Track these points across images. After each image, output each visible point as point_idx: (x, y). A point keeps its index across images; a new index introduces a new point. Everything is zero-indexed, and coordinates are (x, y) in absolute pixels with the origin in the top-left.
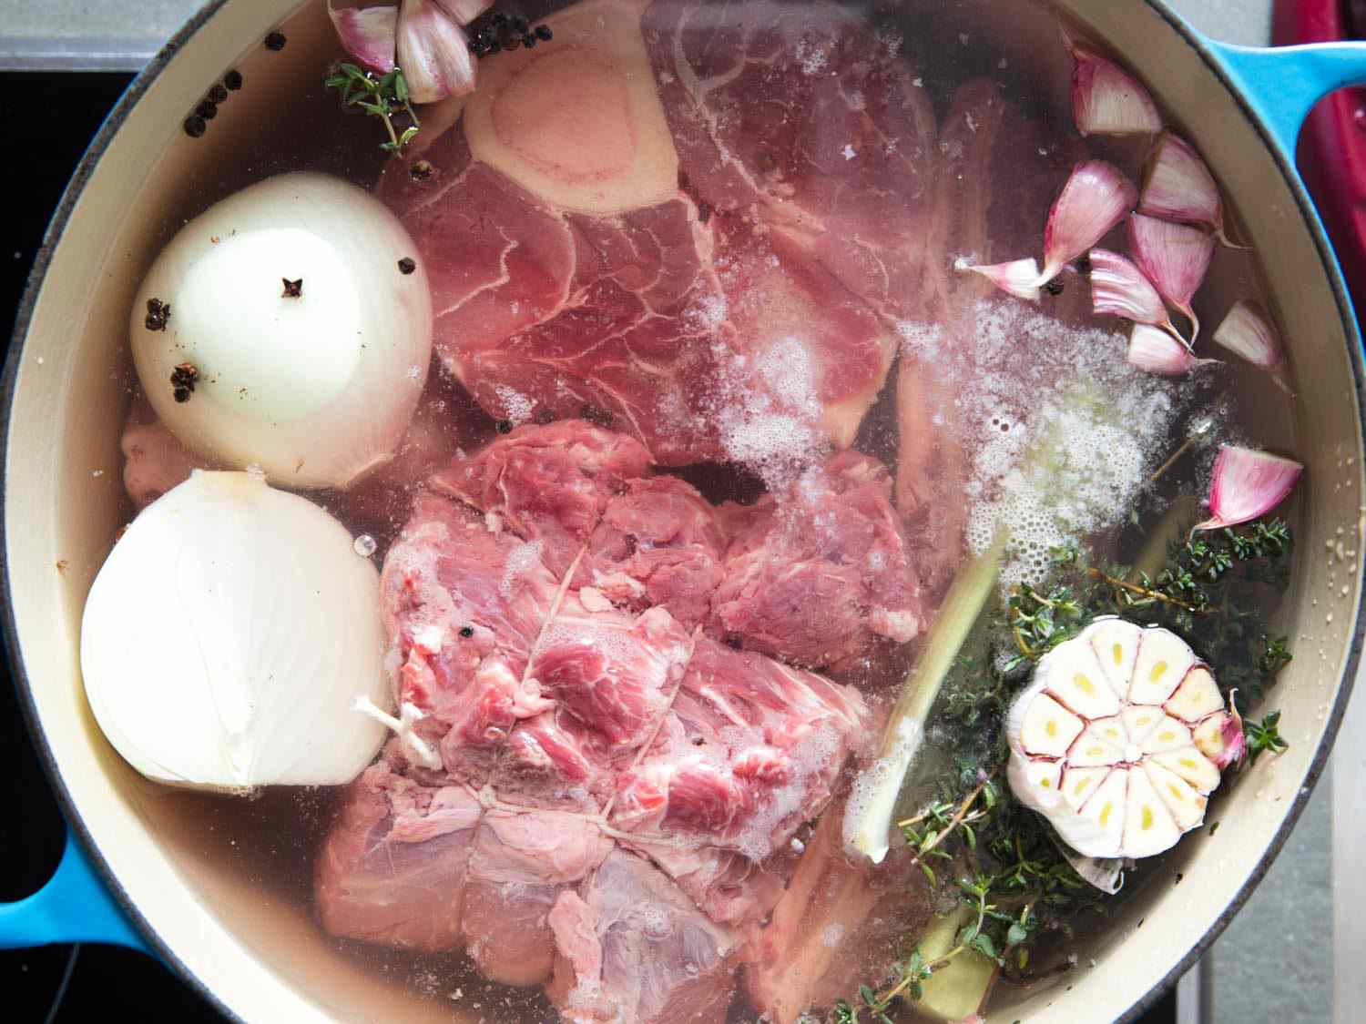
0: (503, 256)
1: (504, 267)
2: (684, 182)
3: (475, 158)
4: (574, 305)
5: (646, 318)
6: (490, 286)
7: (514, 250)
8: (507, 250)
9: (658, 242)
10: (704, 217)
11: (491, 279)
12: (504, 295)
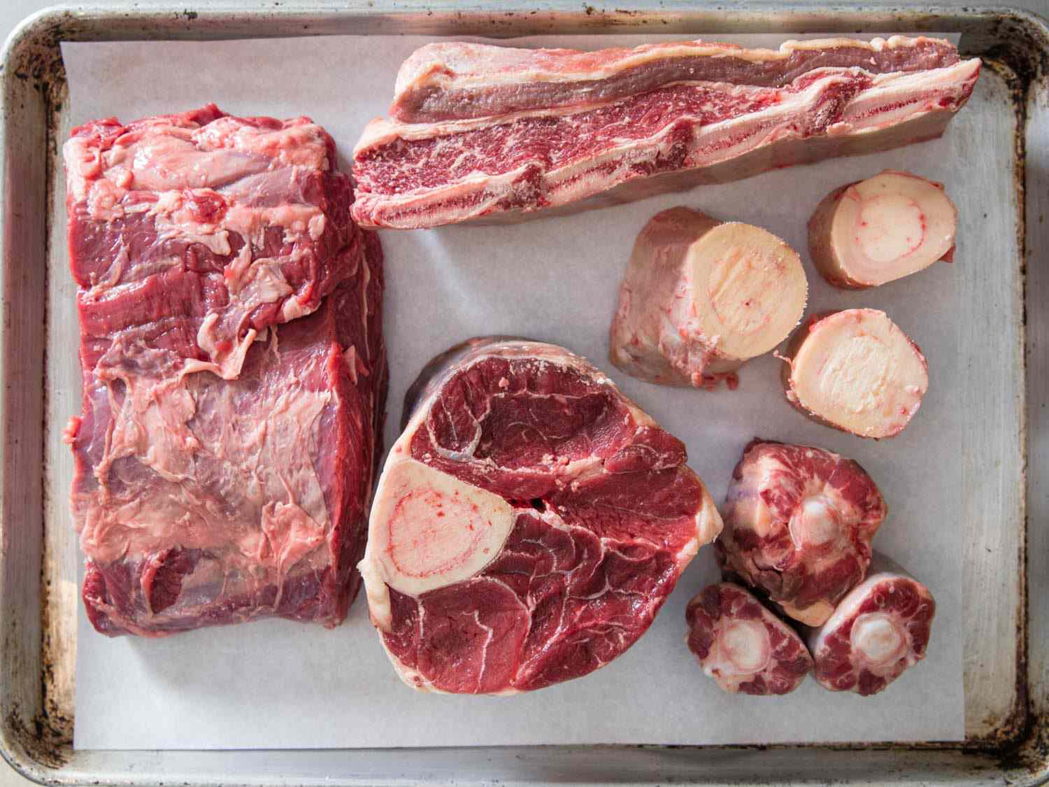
0: (478, 623)
1: (485, 627)
2: (515, 503)
3: (415, 597)
4: (532, 609)
5: (569, 578)
6: (488, 641)
7: (479, 616)
8: (477, 619)
9: (533, 541)
10: (541, 508)
11: (486, 638)
12: (499, 639)
